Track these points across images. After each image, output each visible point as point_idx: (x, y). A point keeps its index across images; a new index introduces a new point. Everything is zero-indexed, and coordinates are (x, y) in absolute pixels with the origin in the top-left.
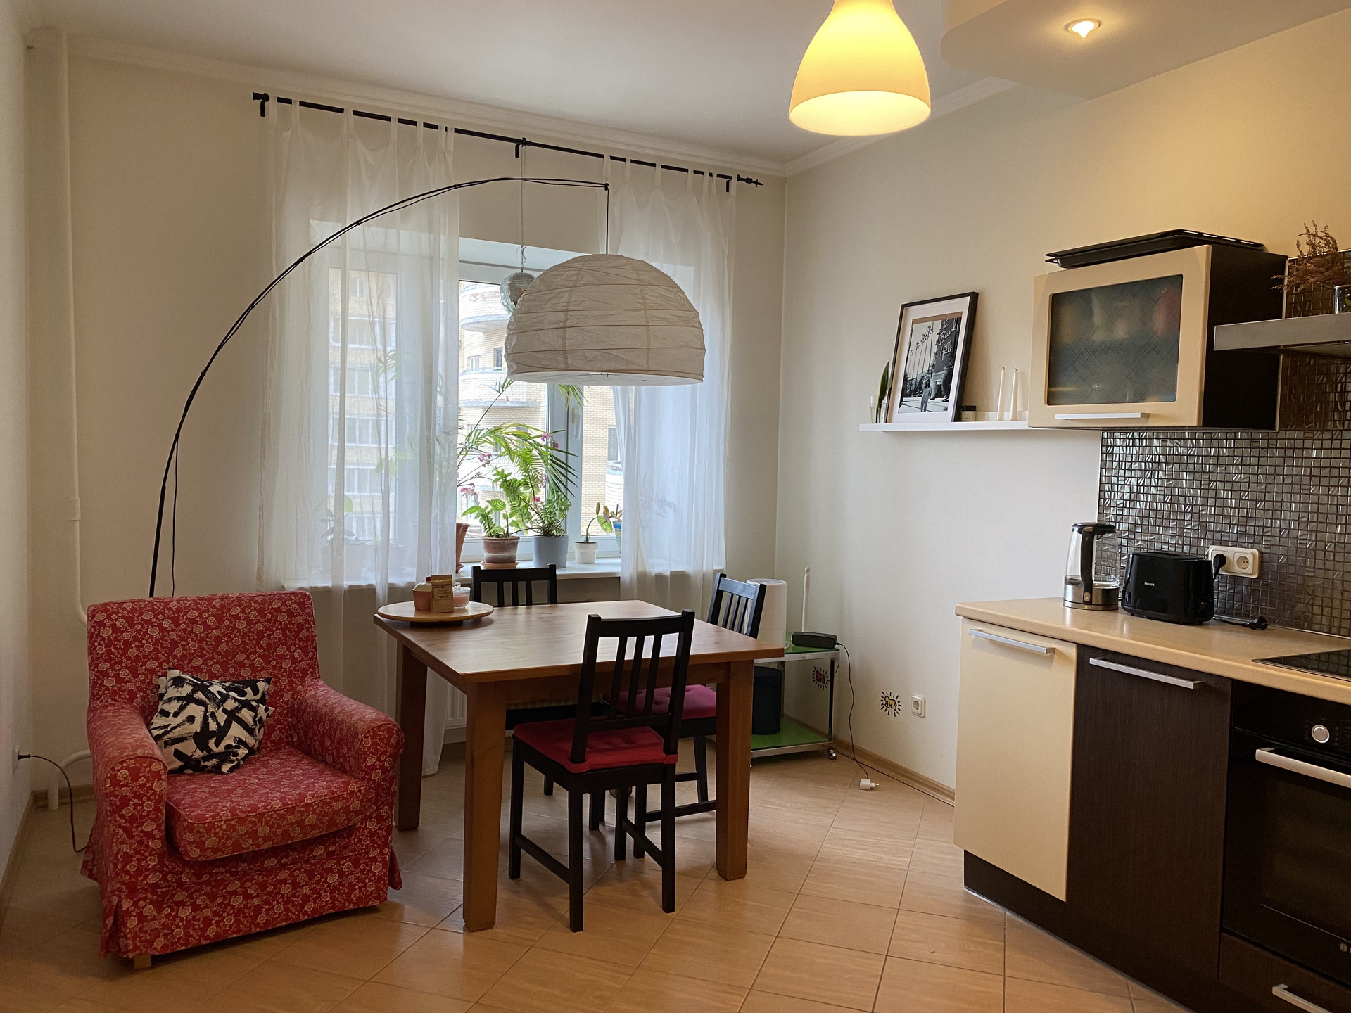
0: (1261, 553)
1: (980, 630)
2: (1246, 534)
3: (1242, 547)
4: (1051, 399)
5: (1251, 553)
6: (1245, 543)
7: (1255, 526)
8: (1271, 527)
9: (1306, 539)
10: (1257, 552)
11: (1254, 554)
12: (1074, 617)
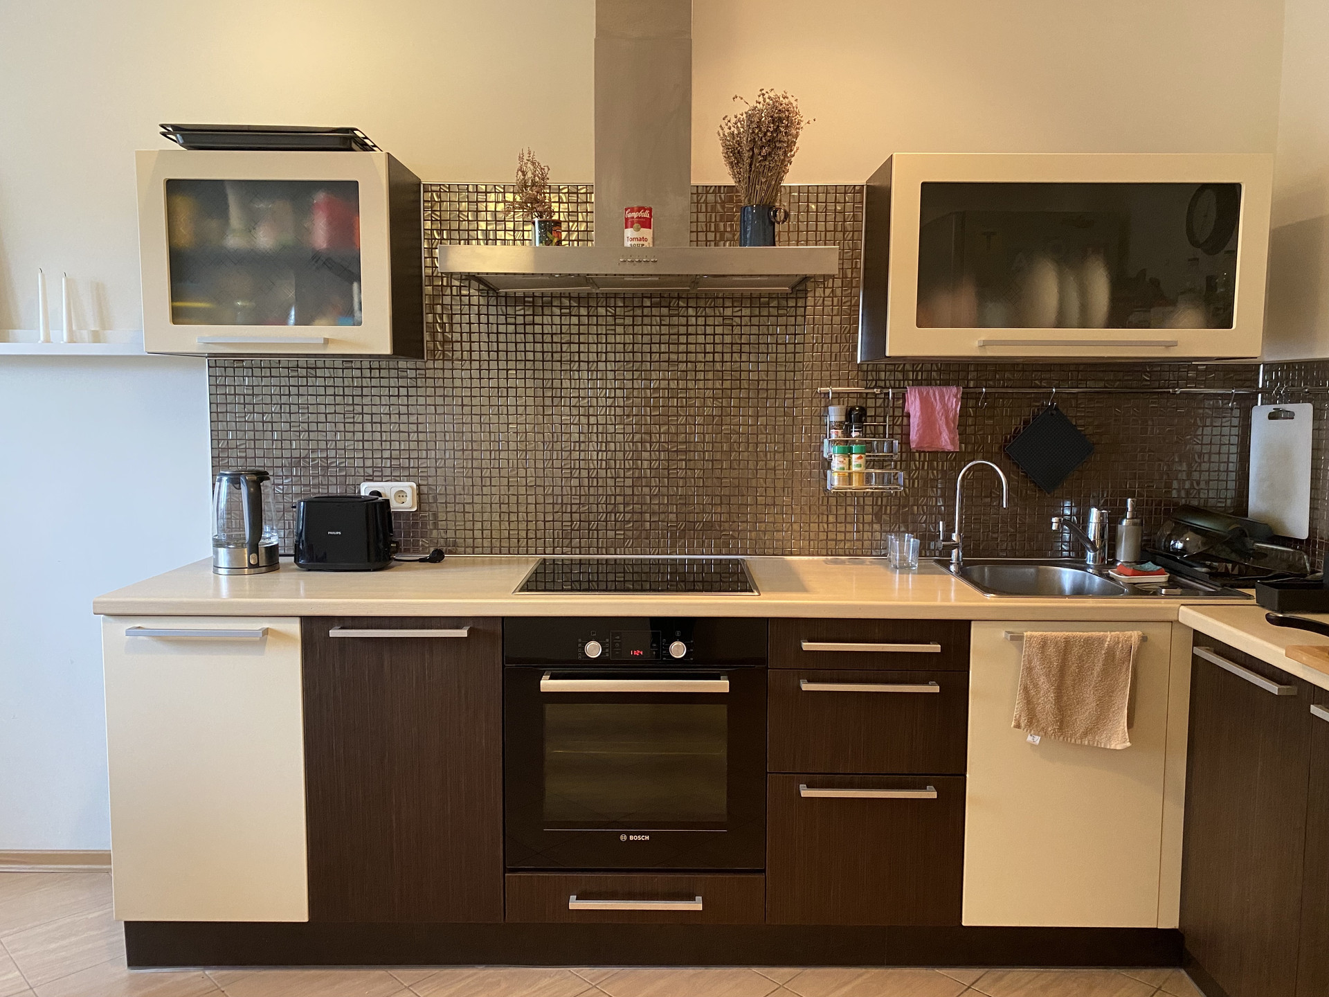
0: (419, 486)
1: (139, 627)
2: (400, 467)
3: (397, 481)
4: (178, 316)
5: (408, 487)
6: (400, 476)
7: (409, 458)
8: (427, 458)
9: (463, 467)
10: (414, 485)
11: (411, 487)
12: (231, 585)
